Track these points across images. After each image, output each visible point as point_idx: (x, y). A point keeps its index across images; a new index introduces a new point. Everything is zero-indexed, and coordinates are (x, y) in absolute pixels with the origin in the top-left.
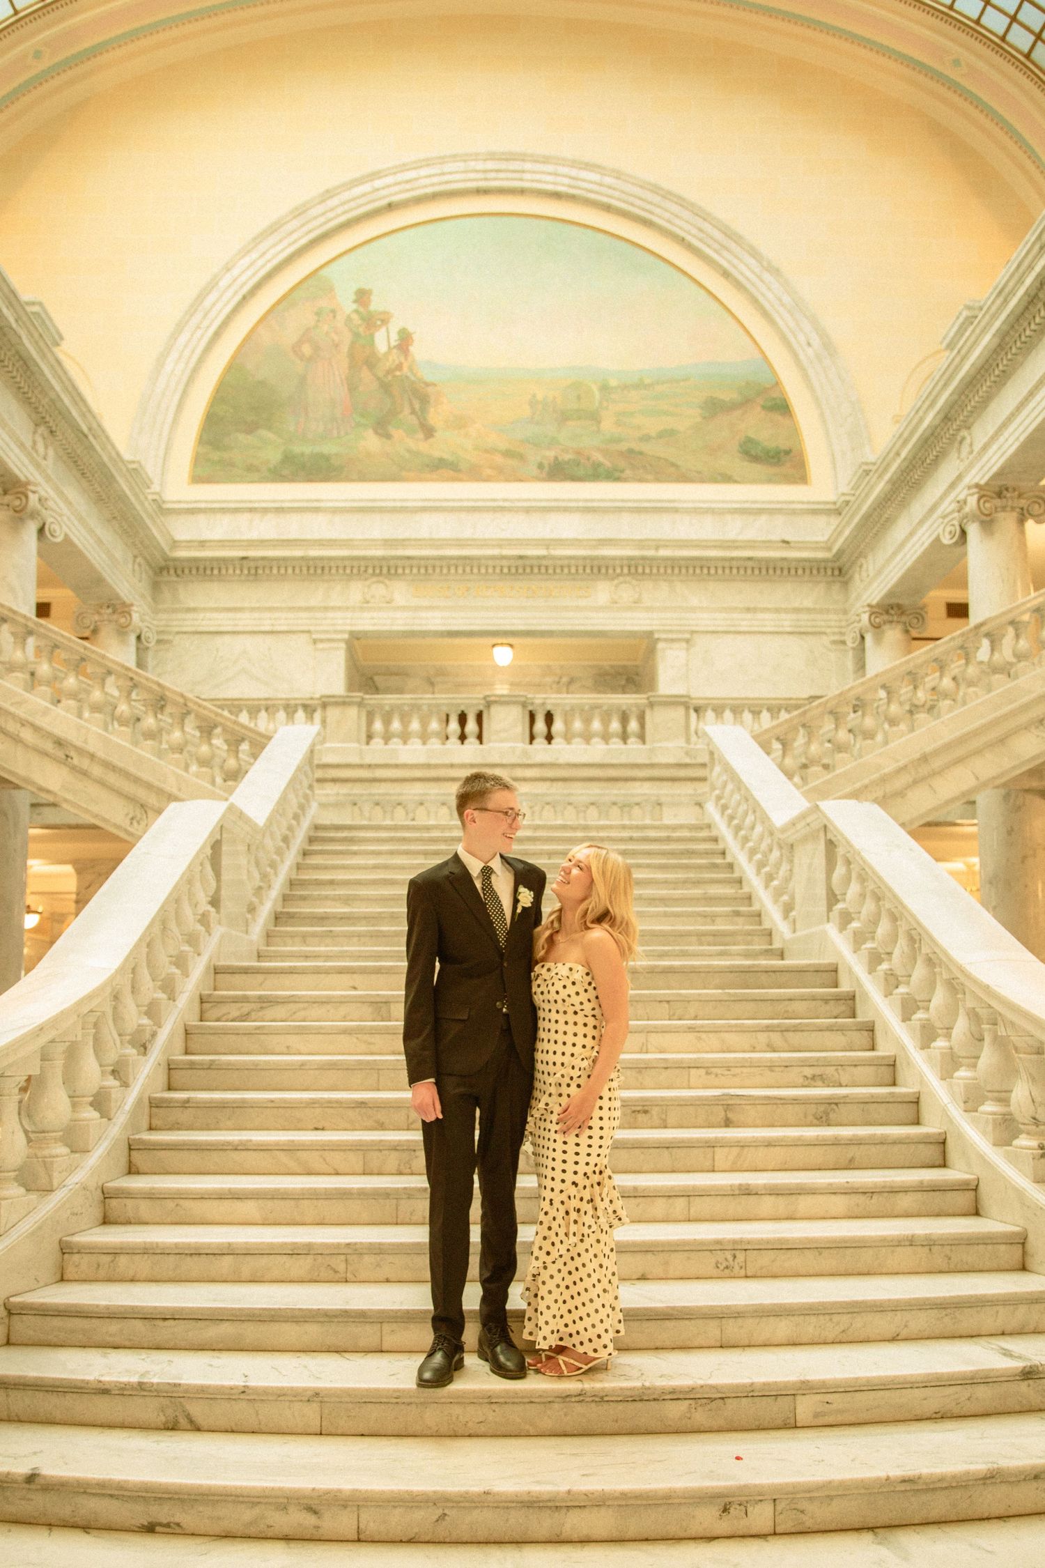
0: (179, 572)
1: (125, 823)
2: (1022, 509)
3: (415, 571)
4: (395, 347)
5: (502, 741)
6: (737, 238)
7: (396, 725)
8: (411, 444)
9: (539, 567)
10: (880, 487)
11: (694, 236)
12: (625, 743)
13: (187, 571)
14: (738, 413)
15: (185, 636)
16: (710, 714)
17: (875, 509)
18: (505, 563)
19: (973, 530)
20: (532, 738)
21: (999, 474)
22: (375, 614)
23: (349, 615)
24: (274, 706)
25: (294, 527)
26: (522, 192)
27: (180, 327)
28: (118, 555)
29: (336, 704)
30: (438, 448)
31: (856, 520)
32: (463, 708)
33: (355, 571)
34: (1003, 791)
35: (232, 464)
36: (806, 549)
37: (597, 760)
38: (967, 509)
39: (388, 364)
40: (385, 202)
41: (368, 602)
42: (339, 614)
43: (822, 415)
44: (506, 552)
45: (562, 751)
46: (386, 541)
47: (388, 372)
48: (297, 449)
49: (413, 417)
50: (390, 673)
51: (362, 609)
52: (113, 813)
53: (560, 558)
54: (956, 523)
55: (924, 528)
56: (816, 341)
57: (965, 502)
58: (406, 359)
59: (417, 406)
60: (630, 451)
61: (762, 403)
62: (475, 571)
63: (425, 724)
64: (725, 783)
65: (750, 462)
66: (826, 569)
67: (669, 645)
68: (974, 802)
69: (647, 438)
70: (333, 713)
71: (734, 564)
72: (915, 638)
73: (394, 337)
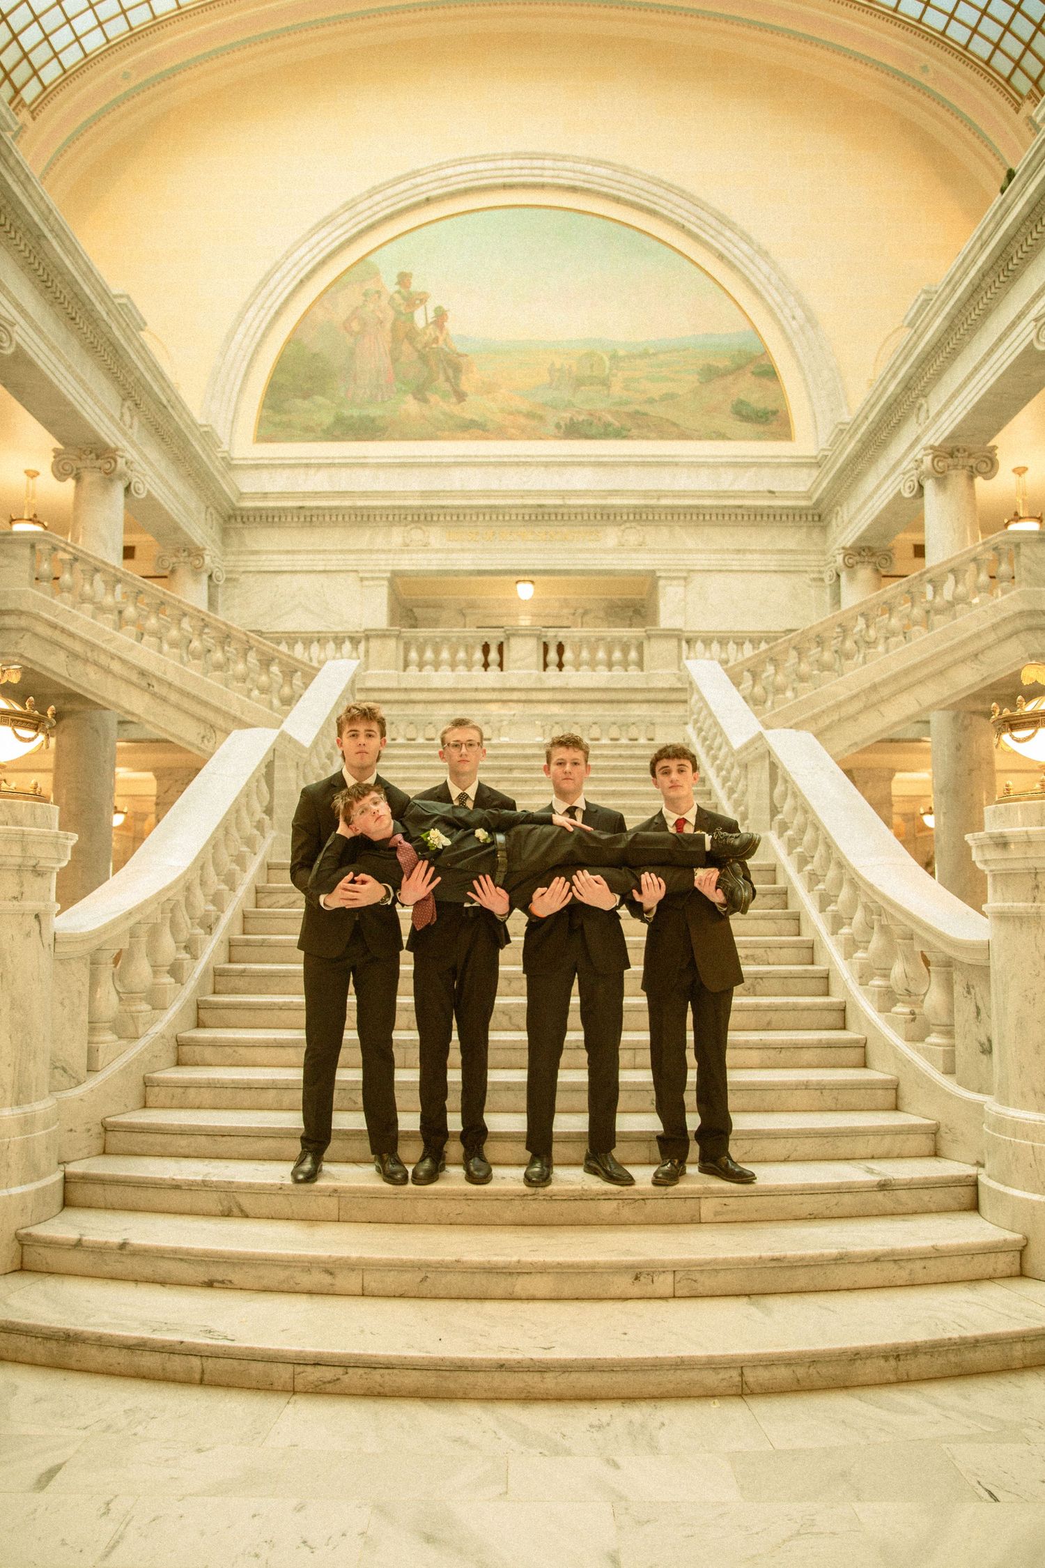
0: (245, 519)
1: (198, 742)
2: (971, 467)
3: (448, 518)
4: (432, 323)
5: (519, 668)
6: (731, 226)
7: (429, 655)
8: (445, 406)
9: (556, 515)
10: (851, 446)
11: (693, 223)
12: (626, 670)
13: (251, 519)
14: (731, 378)
15: (250, 576)
16: (699, 646)
17: (848, 465)
18: (526, 511)
19: (929, 485)
20: (546, 665)
21: (951, 437)
22: (414, 556)
23: (391, 556)
24: (325, 637)
25: (345, 481)
26: (542, 186)
27: (247, 307)
28: (192, 505)
29: (378, 636)
30: (468, 411)
31: (831, 475)
32: (486, 640)
33: (397, 518)
34: (952, 713)
35: (289, 425)
36: (787, 498)
37: (602, 685)
38: (923, 467)
39: (426, 338)
40: (424, 196)
41: (407, 545)
42: (382, 556)
43: (805, 380)
44: (527, 502)
45: (572, 677)
46: (423, 492)
47: (426, 345)
48: (347, 412)
49: (448, 384)
50: (427, 605)
51: (403, 552)
52: (186, 731)
53: (574, 506)
54: (914, 478)
55: (890, 482)
56: (799, 313)
57: (922, 462)
58: (441, 333)
59: (451, 374)
60: (637, 412)
61: (753, 369)
62: (501, 518)
63: (454, 653)
64: (701, 709)
65: (741, 421)
66: (807, 515)
67: (669, 582)
68: (928, 722)
69: (651, 401)
70: (375, 644)
71: (726, 511)
72: (884, 576)
73: (431, 314)
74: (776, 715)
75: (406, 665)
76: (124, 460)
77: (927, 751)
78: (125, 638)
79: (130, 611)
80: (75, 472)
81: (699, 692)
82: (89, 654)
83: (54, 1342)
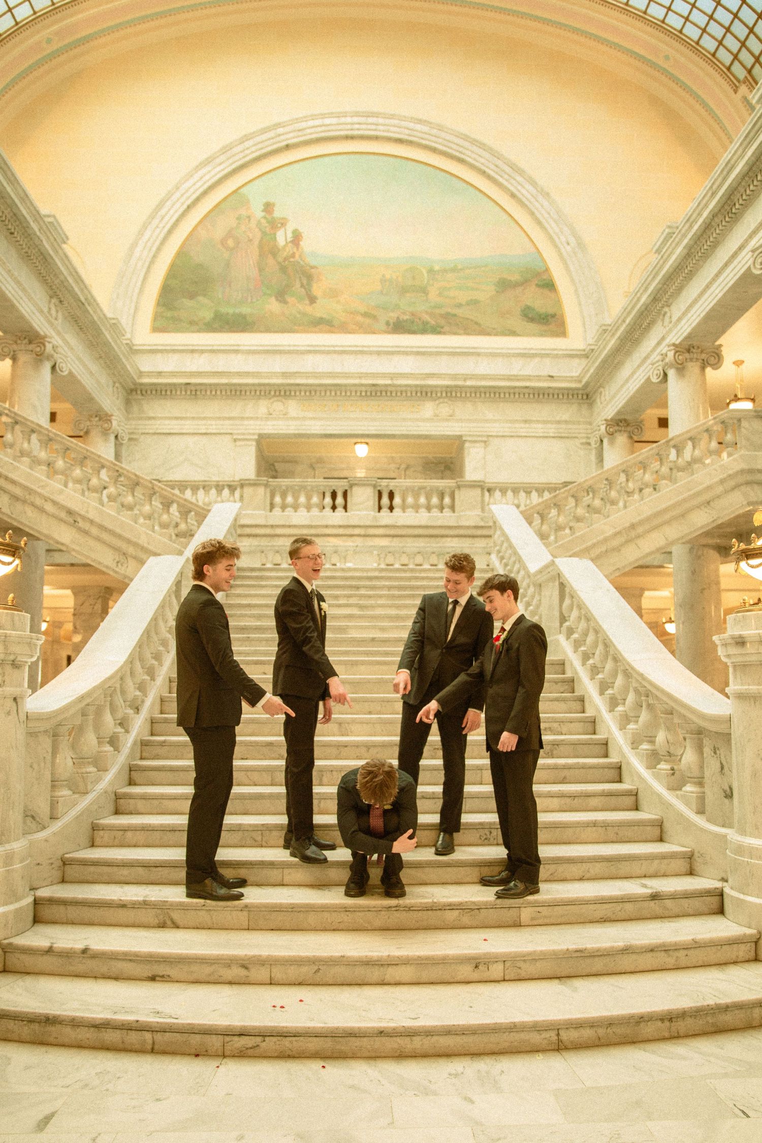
0: (144, 392)
2: (704, 360)
3: (303, 393)
4: (290, 242)
5: (360, 510)
6: (520, 172)
7: (290, 499)
8: (300, 307)
9: (386, 392)
10: (611, 343)
12: (442, 512)
13: (149, 392)
14: (519, 290)
15: (147, 436)
16: (498, 493)
17: (609, 356)
18: (364, 389)
19: (671, 373)
20: (380, 508)
21: (689, 337)
22: (275, 422)
23: (258, 423)
24: (209, 485)
25: (222, 363)
26: (376, 138)
28: (103, 381)
29: (250, 485)
30: (318, 311)
32: (334, 488)
33: (262, 393)
34: (689, 546)
35: (179, 320)
36: (565, 381)
37: (423, 523)
38: (667, 360)
39: (285, 253)
40: (284, 144)
41: (271, 414)
42: (252, 422)
43: (576, 291)
44: (364, 381)
45: (399, 517)
46: (283, 373)
47: (285, 259)
48: (223, 310)
49: (303, 290)
50: (285, 461)
51: (267, 419)
52: (104, 558)
53: (400, 386)
54: (660, 368)
55: (640, 372)
56: (572, 241)
57: (666, 355)
58: (298, 248)
59: (305, 282)
60: (448, 314)
61: (536, 282)
62: (343, 394)
63: (309, 498)
64: (503, 542)
65: (528, 322)
66: (577, 394)
67: (473, 445)
68: (670, 553)
69: (459, 306)
70: (248, 491)
71: (517, 390)
72: (637, 441)
73: (290, 236)
74: (559, 547)
75: (272, 506)
76: (51, 345)
77: (669, 575)
78: (55, 484)
79: (60, 464)
80: (12, 353)
81: (501, 529)
82: (27, 497)
83: (37, 1024)
